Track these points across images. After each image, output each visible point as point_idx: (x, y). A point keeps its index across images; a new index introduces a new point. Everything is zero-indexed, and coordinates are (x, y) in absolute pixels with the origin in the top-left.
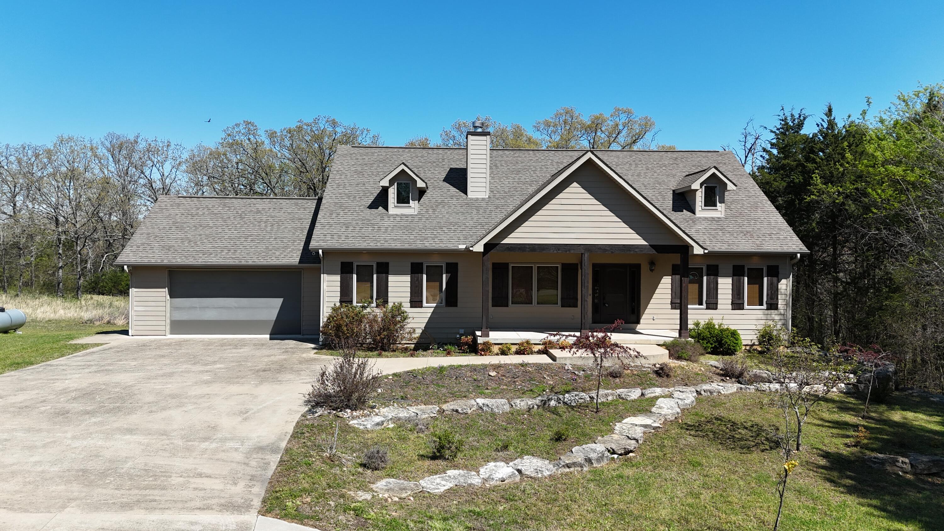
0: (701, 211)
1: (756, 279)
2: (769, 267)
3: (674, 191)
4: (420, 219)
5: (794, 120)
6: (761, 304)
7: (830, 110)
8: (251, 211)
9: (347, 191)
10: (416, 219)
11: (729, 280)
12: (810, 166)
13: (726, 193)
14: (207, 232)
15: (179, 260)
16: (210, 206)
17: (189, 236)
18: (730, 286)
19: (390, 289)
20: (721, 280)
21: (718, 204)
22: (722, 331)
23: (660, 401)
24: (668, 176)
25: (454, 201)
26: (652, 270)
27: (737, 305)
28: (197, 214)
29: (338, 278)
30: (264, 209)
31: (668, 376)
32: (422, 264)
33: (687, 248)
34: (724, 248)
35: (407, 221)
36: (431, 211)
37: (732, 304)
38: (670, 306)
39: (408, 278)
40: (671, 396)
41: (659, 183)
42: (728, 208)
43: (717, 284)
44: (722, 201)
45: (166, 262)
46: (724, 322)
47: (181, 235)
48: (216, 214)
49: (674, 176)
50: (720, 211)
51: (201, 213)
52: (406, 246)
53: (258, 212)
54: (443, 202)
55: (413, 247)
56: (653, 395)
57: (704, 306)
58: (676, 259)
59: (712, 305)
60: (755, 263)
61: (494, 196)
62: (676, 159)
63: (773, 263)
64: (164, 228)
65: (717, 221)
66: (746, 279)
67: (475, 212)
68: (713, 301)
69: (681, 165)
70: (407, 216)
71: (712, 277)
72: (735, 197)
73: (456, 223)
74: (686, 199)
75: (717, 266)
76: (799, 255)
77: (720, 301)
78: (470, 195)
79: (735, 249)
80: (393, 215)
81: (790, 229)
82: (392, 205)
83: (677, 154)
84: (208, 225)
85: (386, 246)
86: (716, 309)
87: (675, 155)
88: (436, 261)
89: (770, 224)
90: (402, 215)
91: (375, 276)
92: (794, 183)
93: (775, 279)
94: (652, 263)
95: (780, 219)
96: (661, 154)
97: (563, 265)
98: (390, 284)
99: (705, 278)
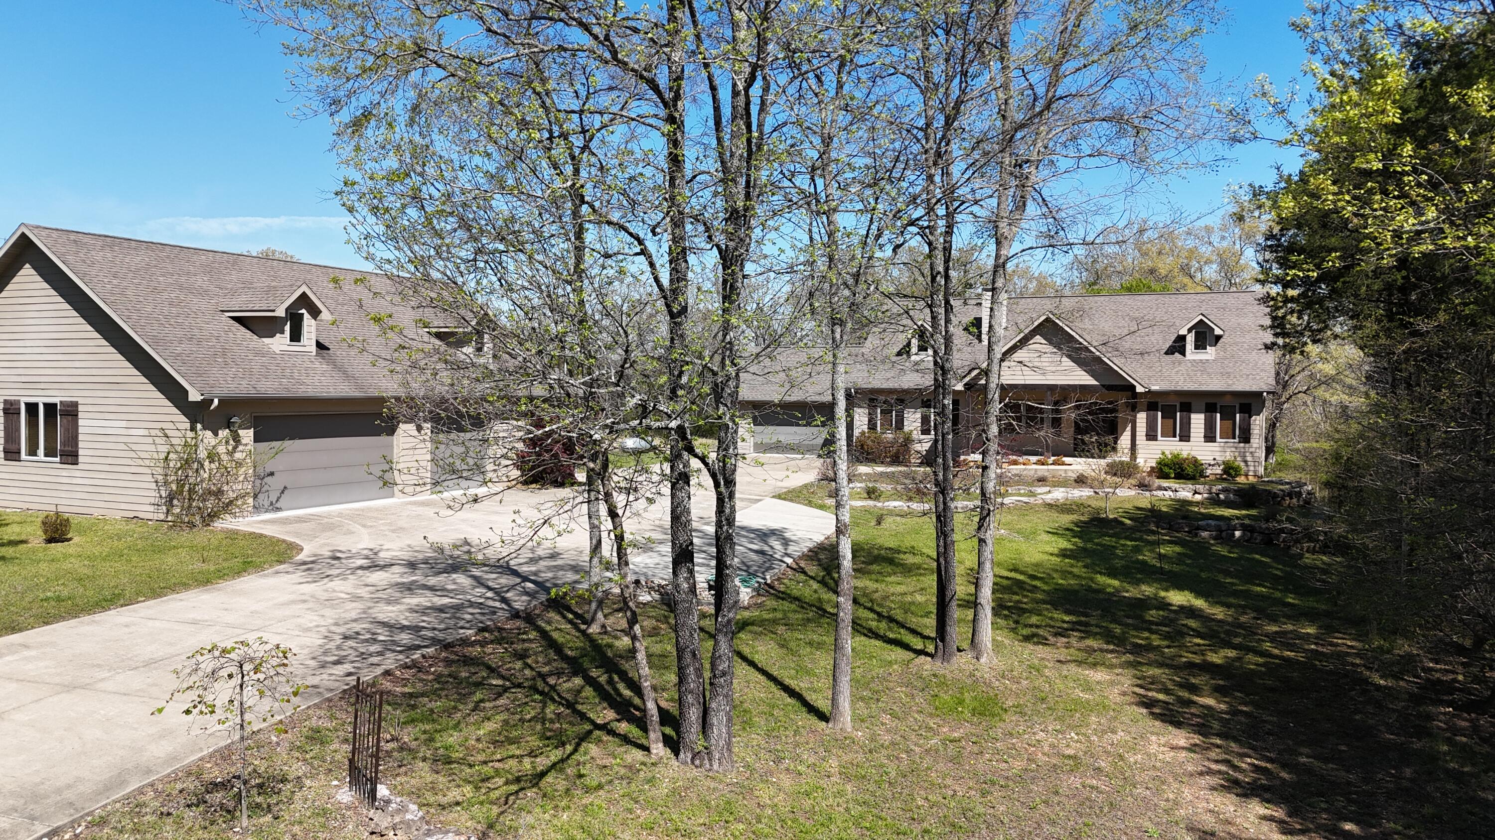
0: (1193, 354)
1: (1228, 415)
2: (1241, 405)
6: (1234, 438)
11: (1202, 416)
15: (760, 397)
18: (1203, 422)
19: (905, 420)
20: (1193, 416)
21: (1208, 347)
22: (1186, 459)
25: (968, 348)
27: (1210, 437)
29: (866, 410)
35: (922, 366)
37: (1205, 437)
38: (1145, 438)
39: (919, 411)
41: (1169, 327)
42: (1220, 351)
43: (1190, 418)
44: (1213, 345)
45: (750, 399)
46: (1196, 453)
50: (1210, 354)
57: (1178, 438)
59: (1185, 437)
60: (1228, 401)
63: (1244, 401)
65: (1207, 363)
66: (1218, 415)
68: (1186, 434)
70: (924, 362)
71: (1185, 413)
75: (1190, 403)
76: (1265, 394)
77: (1193, 435)
79: (1204, 388)
86: (1189, 441)
89: (1256, 365)
90: (920, 361)
93: (1247, 415)
95: (1270, 361)
98: (905, 416)
99: (1178, 414)
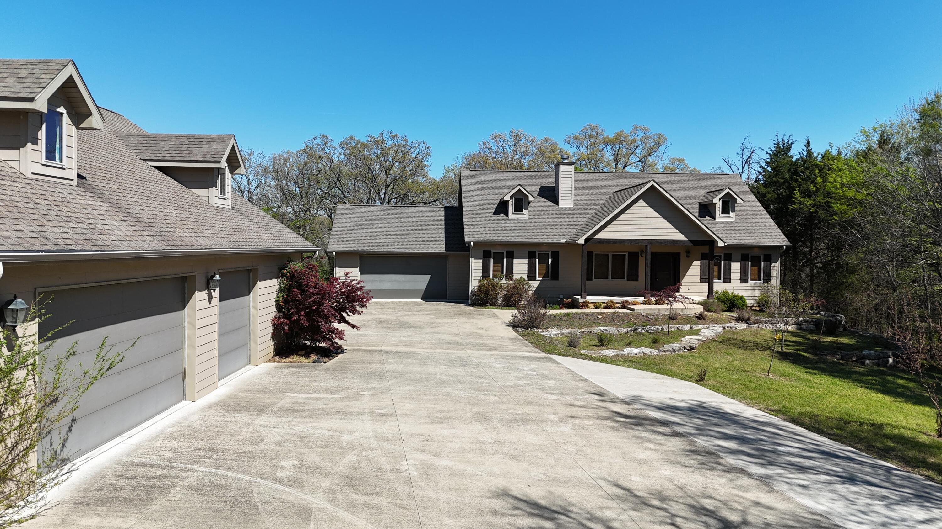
0: (720, 218)
1: (756, 263)
2: (765, 255)
3: (699, 203)
4: (531, 222)
5: (784, 144)
6: (760, 280)
7: (808, 143)
8: (404, 216)
9: (477, 203)
10: (528, 222)
11: (739, 264)
12: (794, 184)
13: (736, 205)
14: (380, 230)
15: (368, 249)
16: (375, 212)
17: (369, 233)
18: (739, 268)
19: (514, 268)
20: (733, 264)
21: (731, 213)
22: (734, 296)
23: (702, 331)
24: (695, 192)
25: (550, 210)
26: (688, 257)
27: (744, 280)
28: (368, 217)
29: (481, 261)
30: (412, 214)
31: (704, 319)
32: (535, 252)
33: (712, 242)
34: (736, 242)
35: (522, 223)
36: (536, 217)
37: (741, 279)
38: (699, 281)
39: (526, 261)
40: (708, 328)
41: (689, 197)
42: (737, 215)
43: (731, 266)
44: (734, 211)
45: (360, 250)
46: (735, 291)
47: (362, 232)
48: (380, 218)
49: (699, 192)
50: (732, 217)
51: (370, 217)
52: (526, 240)
53: (409, 216)
54: (543, 210)
55: (531, 241)
56: (697, 328)
57: (722, 281)
58: (706, 249)
59: (727, 280)
60: (756, 253)
61: (577, 206)
62: (699, 180)
63: (767, 252)
64: (350, 227)
65: (730, 224)
66: (750, 263)
67: (566, 217)
68: (728, 277)
69: (703, 184)
70: (521, 220)
71: (727, 262)
72: (742, 208)
73: (556, 225)
74: (708, 209)
75: (731, 254)
76: (785, 247)
77: (732, 278)
78: (561, 205)
79: (743, 243)
80: (512, 219)
81: (779, 229)
82: (511, 213)
83: (700, 176)
84: (378, 226)
85: (513, 240)
86: (730, 282)
87: (698, 177)
88: (544, 250)
89: (765, 226)
90: (518, 219)
91: (505, 260)
92: (782, 196)
93: (769, 263)
94: (688, 252)
95: (773, 223)
96: (688, 176)
97: (629, 253)
98: (514, 265)
99: (723, 262)
